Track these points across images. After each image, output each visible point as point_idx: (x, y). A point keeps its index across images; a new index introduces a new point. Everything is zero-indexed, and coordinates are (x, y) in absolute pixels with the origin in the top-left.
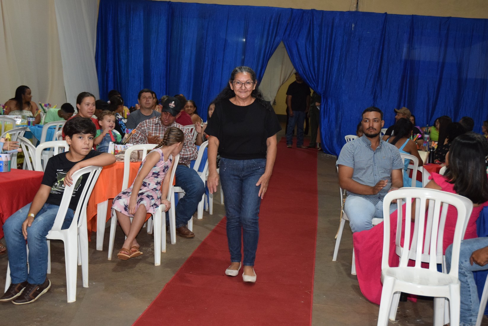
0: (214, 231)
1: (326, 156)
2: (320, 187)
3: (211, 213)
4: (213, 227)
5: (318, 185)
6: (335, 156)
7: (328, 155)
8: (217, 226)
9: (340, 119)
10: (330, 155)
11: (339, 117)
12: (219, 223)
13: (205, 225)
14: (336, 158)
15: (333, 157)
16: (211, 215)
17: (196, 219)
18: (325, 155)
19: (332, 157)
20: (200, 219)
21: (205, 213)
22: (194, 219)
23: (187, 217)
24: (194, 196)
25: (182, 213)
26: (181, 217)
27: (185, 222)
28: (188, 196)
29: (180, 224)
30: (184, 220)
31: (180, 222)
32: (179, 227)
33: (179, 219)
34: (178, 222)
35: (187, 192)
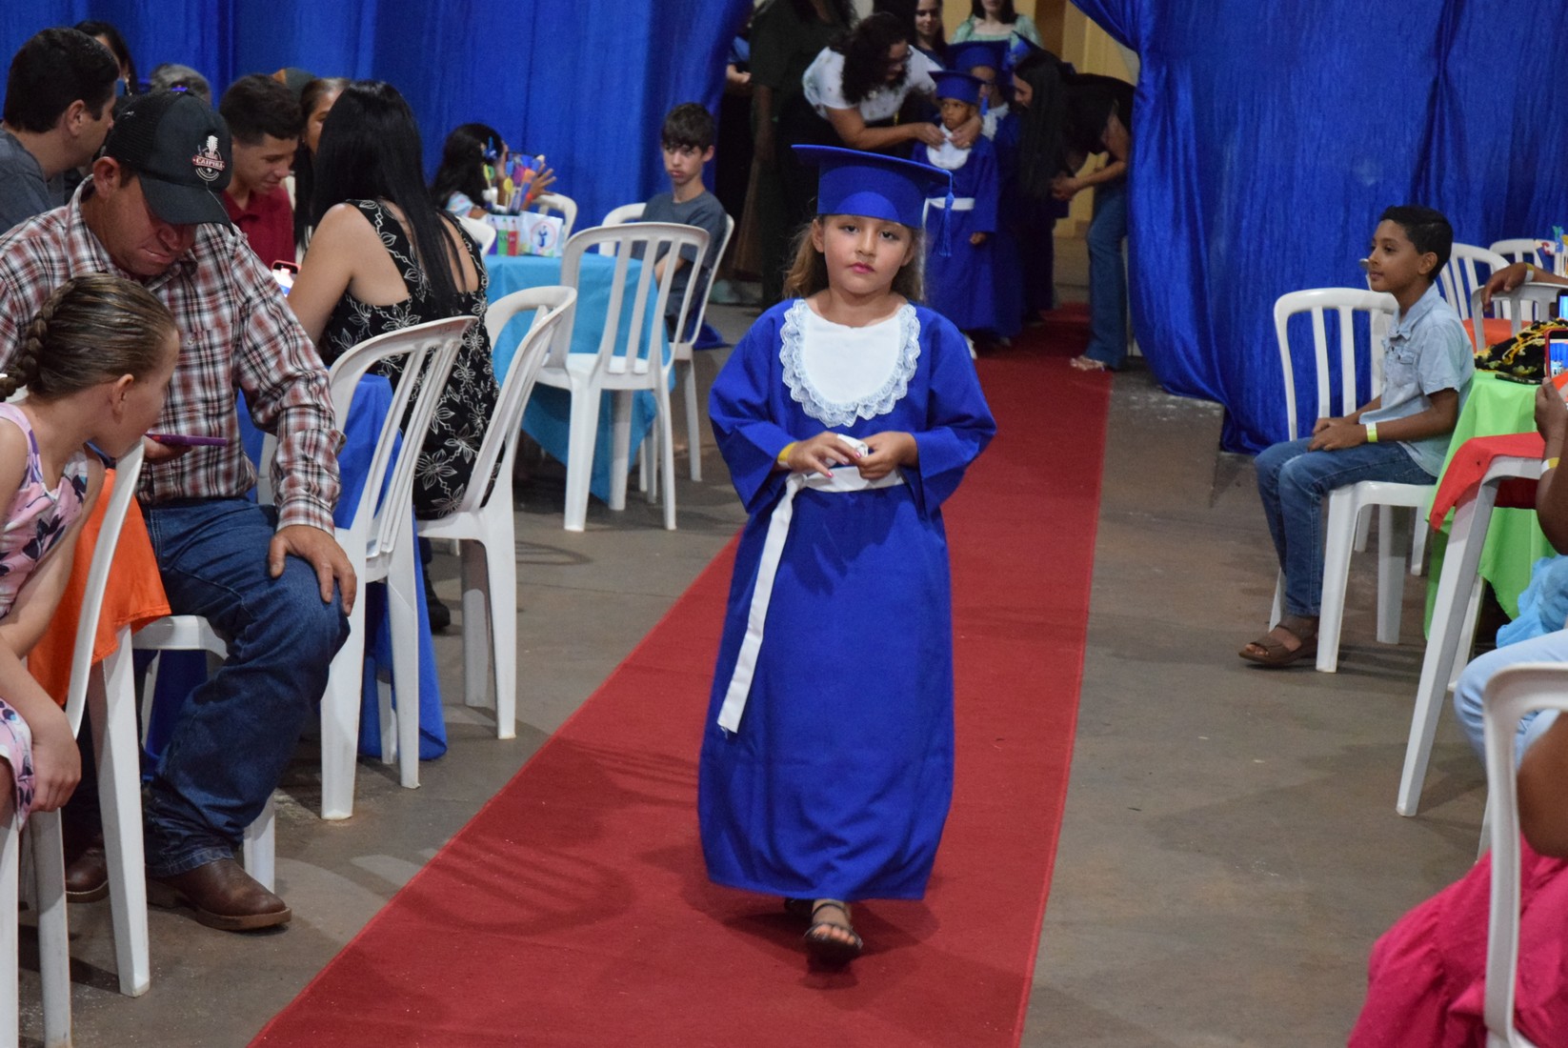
0: (410, 900)
1: (1162, 403)
2: (1105, 602)
3: (411, 773)
4: (402, 873)
5: (1094, 586)
6: (1211, 404)
7: (1172, 397)
8: (436, 865)
10: (1180, 398)
12: (446, 841)
13: (360, 861)
14: (1217, 414)
15: (1204, 410)
16: (408, 789)
17: (312, 816)
18: (1154, 397)
19: (1196, 409)
20: (337, 821)
21: (377, 776)
22: (300, 816)
23: (240, 797)
24: (282, 660)
25: (211, 773)
26: (199, 797)
27: (226, 828)
28: (245, 661)
29: (198, 848)
30: (220, 820)
31: (196, 833)
32: (189, 863)
33: (186, 811)
34: (186, 833)
35: (241, 635)
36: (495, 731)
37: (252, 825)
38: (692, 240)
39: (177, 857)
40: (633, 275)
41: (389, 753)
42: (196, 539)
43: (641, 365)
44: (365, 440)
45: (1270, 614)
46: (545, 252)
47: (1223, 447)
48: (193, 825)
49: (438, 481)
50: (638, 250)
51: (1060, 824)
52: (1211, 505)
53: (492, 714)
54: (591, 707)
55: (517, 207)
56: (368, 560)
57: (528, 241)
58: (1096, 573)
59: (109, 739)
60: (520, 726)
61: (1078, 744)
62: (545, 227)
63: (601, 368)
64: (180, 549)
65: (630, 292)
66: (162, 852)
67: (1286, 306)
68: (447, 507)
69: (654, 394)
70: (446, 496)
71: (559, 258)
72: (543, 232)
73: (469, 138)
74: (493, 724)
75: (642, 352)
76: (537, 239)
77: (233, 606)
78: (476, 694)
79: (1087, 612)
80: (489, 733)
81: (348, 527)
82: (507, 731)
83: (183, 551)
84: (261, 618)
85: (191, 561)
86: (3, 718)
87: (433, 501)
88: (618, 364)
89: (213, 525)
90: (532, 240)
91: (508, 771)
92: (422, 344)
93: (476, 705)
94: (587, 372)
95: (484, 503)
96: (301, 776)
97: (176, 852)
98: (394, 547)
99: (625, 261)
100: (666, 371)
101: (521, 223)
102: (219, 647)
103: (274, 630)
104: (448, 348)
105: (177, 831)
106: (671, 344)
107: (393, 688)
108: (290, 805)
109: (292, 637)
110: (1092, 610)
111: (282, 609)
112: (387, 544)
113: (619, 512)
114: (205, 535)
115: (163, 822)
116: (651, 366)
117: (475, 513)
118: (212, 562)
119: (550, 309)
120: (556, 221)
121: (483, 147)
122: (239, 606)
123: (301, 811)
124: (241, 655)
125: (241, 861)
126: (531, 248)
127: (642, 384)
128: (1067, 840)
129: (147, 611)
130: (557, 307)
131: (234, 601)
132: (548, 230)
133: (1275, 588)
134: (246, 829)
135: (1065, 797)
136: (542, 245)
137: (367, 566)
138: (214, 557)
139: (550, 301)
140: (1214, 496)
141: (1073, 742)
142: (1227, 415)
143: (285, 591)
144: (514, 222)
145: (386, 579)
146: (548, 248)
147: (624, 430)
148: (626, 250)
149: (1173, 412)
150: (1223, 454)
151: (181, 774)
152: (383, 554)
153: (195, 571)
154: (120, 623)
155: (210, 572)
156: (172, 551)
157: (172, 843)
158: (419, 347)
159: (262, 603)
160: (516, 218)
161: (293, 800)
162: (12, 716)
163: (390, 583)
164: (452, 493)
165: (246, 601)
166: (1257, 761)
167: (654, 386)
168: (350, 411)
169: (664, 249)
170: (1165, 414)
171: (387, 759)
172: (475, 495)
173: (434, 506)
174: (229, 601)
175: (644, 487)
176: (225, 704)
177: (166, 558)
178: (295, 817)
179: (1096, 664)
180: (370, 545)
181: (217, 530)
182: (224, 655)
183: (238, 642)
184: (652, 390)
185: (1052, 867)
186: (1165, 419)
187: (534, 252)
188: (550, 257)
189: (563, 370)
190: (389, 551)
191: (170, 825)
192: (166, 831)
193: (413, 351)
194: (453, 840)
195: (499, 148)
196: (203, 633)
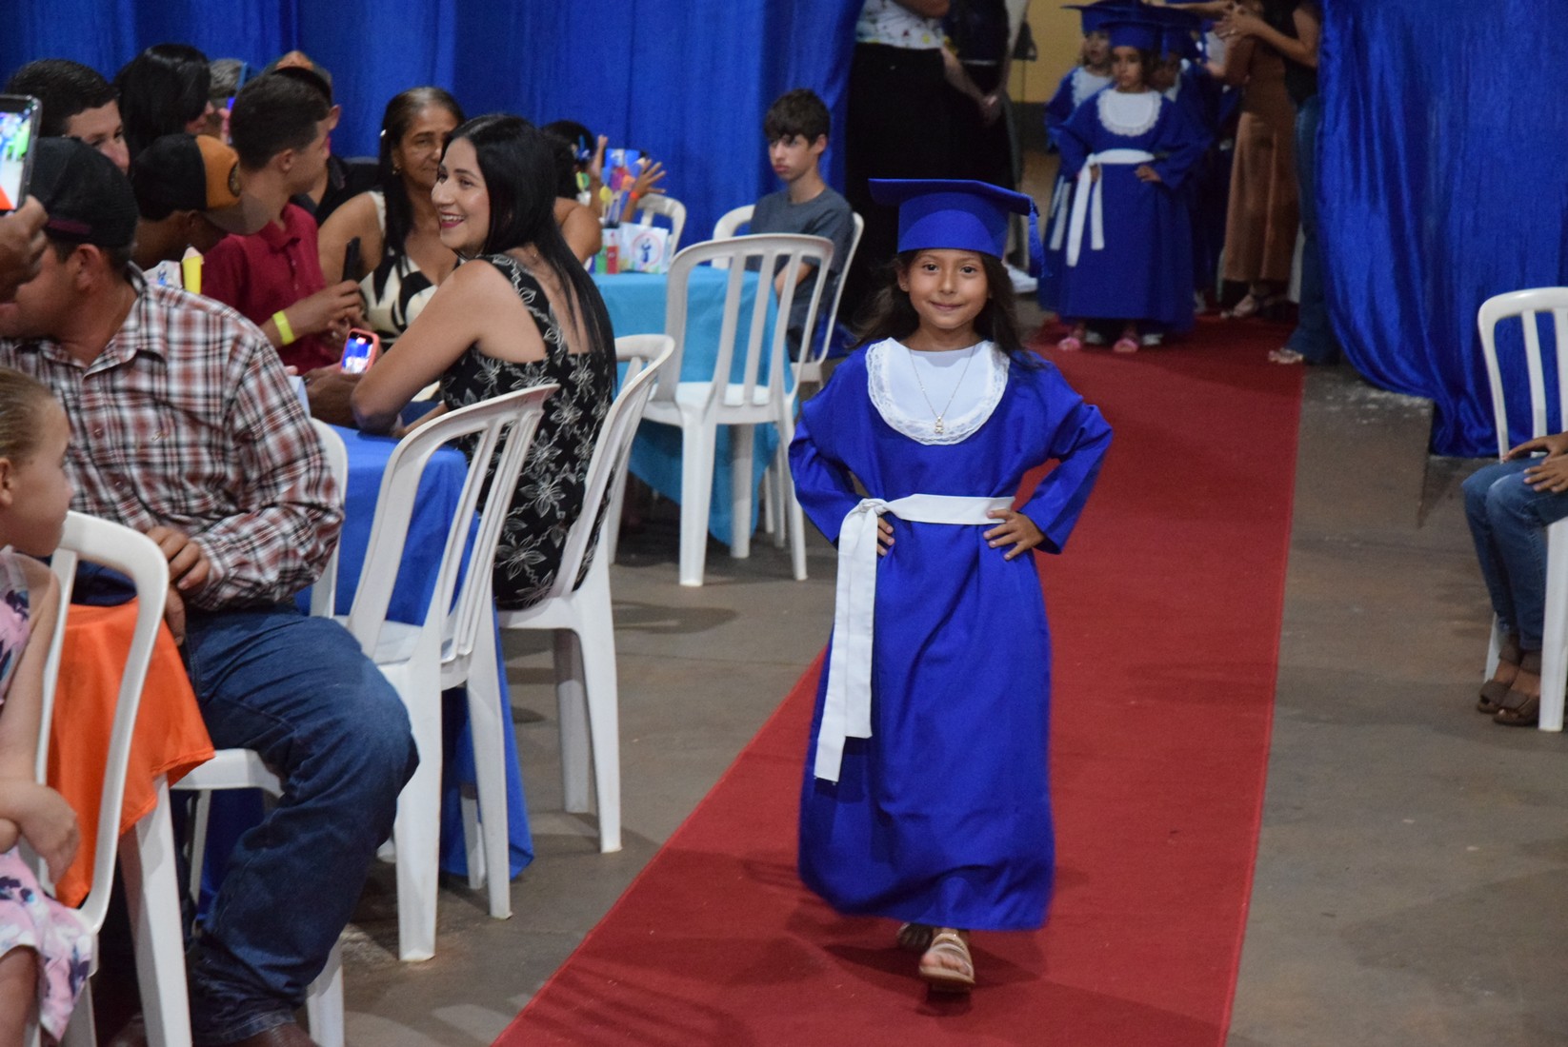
1: (1362, 401)
3: (501, 902)
5: (1285, 633)
6: (1418, 401)
7: (1374, 394)
8: (530, 1017)
9: (1444, 152)
10: (1383, 394)
11: (1433, 134)
12: (541, 985)
13: (443, 1014)
14: (1425, 412)
15: (1411, 409)
16: (498, 920)
17: (388, 956)
18: (1355, 392)
19: (1400, 408)
20: (417, 963)
21: (463, 905)
22: (376, 958)
23: (299, 954)
24: (343, 797)
25: (265, 930)
26: (255, 957)
27: (288, 990)
28: (302, 801)
29: (253, 1013)
30: (279, 980)
31: (256, 996)
32: (247, 1031)
33: (241, 973)
34: (243, 996)
35: (297, 772)
36: (596, 842)
37: (317, 980)
38: (814, 252)
39: (231, 1024)
40: (749, 290)
41: (477, 877)
42: (240, 661)
43: (762, 394)
44: (439, 525)
45: (1484, 659)
46: (649, 267)
47: (1433, 449)
48: (249, 987)
49: (524, 571)
50: (753, 264)
51: (1243, 937)
52: (1420, 525)
53: (592, 820)
54: (709, 809)
55: (616, 219)
56: (444, 665)
57: (630, 256)
58: (1286, 615)
59: (145, 906)
60: (626, 835)
61: (1265, 834)
62: (648, 240)
63: (716, 400)
64: (221, 673)
65: (745, 310)
66: (215, 1019)
67: (1493, 310)
68: (534, 596)
69: (776, 427)
70: (533, 585)
71: (665, 274)
72: (646, 246)
73: (559, 138)
74: (594, 834)
75: (763, 378)
76: (640, 253)
77: (284, 739)
78: (576, 799)
79: (1276, 666)
80: (591, 847)
81: (421, 624)
82: (611, 843)
83: (223, 676)
84: (317, 751)
85: (235, 686)
86: (20, 899)
87: (518, 591)
88: (735, 393)
89: (257, 645)
90: (634, 254)
91: (613, 891)
92: (497, 419)
93: (577, 810)
94: (700, 404)
95: (577, 586)
96: (378, 908)
97: (229, 1019)
98: (474, 645)
99: (739, 277)
100: (789, 400)
101: (621, 236)
102: (272, 784)
103: (331, 766)
104: (528, 420)
105: (229, 994)
106: (793, 365)
107: (478, 803)
108: (364, 945)
109: (355, 770)
110: (1282, 662)
111: (342, 740)
112: (465, 645)
113: (743, 560)
114: (250, 656)
115: (215, 985)
116: (772, 395)
117: (569, 597)
118: (260, 688)
119: (645, 360)
120: (661, 233)
121: (574, 148)
122: (291, 740)
123: (377, 951)
124: (297, 794)
125: (304, 1024)
126: (634, 263)
127: (762, 417)
128: (1250, 955)
129: (184, 756)
130: (654, 360)
131: (285, 734)
132: (652, 242)
133: (1490, 630)
134: (310, 987)
135: (1248, 904)
136: (646, 260)
137: (442, 672)
138: (262, 682)
139: (646, 351)
140: (1422, 514)
141: (1258, 831)
142: (1437, 413)
143: (343, 719)
144: (612, 235)
145: (465, 683)
146: (652, 263)
147: (745, 466)
148: (741, 263)
149: (1374, 413)
150: (1434, 458)
151: (234, 931)
152: (460, 657)
153: (241, 698)
154: (154, 773)
155: (258, 699)
156: (212, 674)
157: (227, 1008)
158: (492, 424)
159: (318, 733)
160: (616, 231)
161: (368, 938)
162: (30, 897)
163: (471, 690)
164: (539, 581)
165: (298, 733)
166: (1471, 848)
167: (776, 417)
168: (418, 493)
169: (782, 261)
170: (1366, 414)
171: (475, 884)
172: (566, 580)
173: (518, 596)
174: (280, 733)
175: (770, 528)
176: (279, 851)
177: (207, 682)
178: (369, 960)
179: (1285, 731)
180: (446, 646)
181: (263, 650)
182: (279, 793)
183: (292, 780)
184: (774, 423)
185: (1233, 993)
186: (1365, 422)
187: (636, 268)
188: (655, 273)
189: (672, 403)
190: (467, 652)
191: (223, 988)
192: (220, 995)
193: (486, 429)
194: (551, 981)
195: (591, 145)
196: (252, 767)
